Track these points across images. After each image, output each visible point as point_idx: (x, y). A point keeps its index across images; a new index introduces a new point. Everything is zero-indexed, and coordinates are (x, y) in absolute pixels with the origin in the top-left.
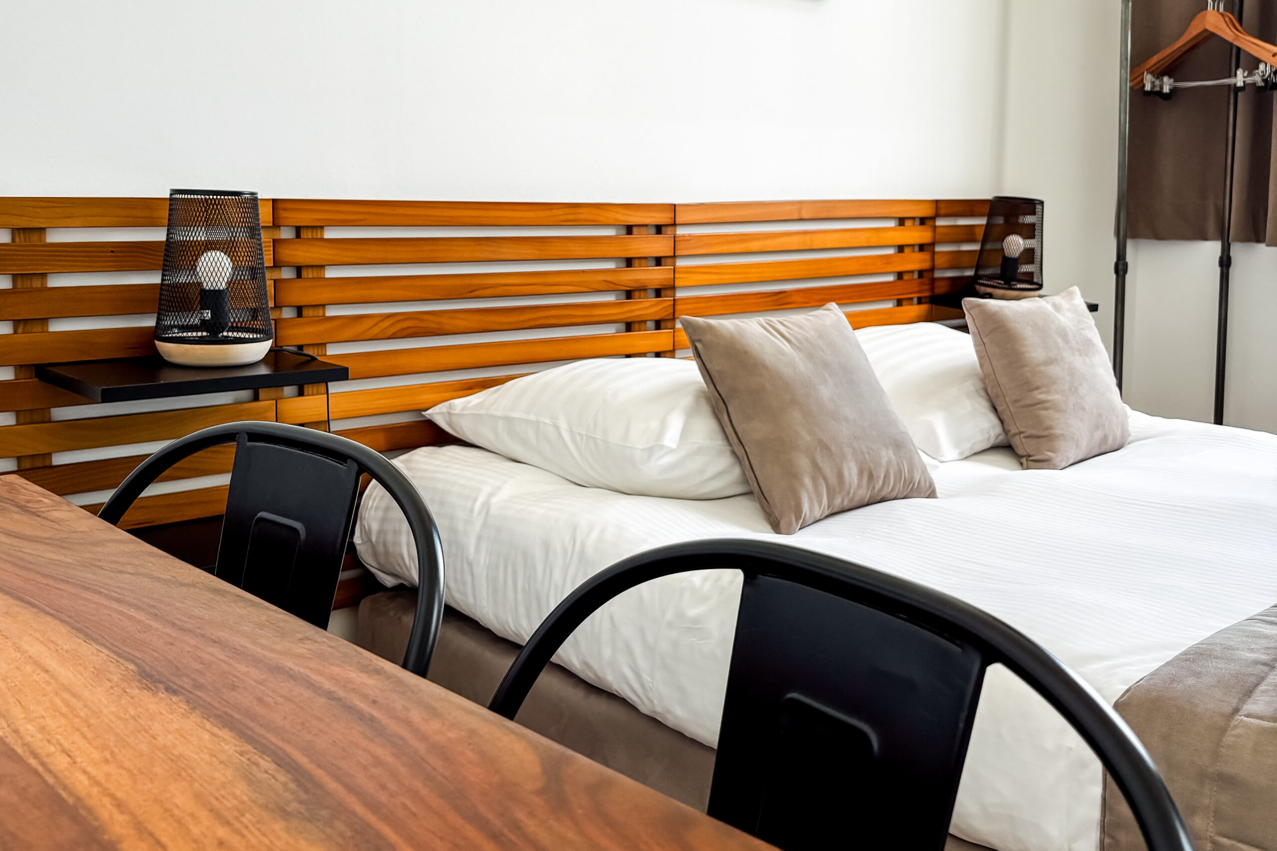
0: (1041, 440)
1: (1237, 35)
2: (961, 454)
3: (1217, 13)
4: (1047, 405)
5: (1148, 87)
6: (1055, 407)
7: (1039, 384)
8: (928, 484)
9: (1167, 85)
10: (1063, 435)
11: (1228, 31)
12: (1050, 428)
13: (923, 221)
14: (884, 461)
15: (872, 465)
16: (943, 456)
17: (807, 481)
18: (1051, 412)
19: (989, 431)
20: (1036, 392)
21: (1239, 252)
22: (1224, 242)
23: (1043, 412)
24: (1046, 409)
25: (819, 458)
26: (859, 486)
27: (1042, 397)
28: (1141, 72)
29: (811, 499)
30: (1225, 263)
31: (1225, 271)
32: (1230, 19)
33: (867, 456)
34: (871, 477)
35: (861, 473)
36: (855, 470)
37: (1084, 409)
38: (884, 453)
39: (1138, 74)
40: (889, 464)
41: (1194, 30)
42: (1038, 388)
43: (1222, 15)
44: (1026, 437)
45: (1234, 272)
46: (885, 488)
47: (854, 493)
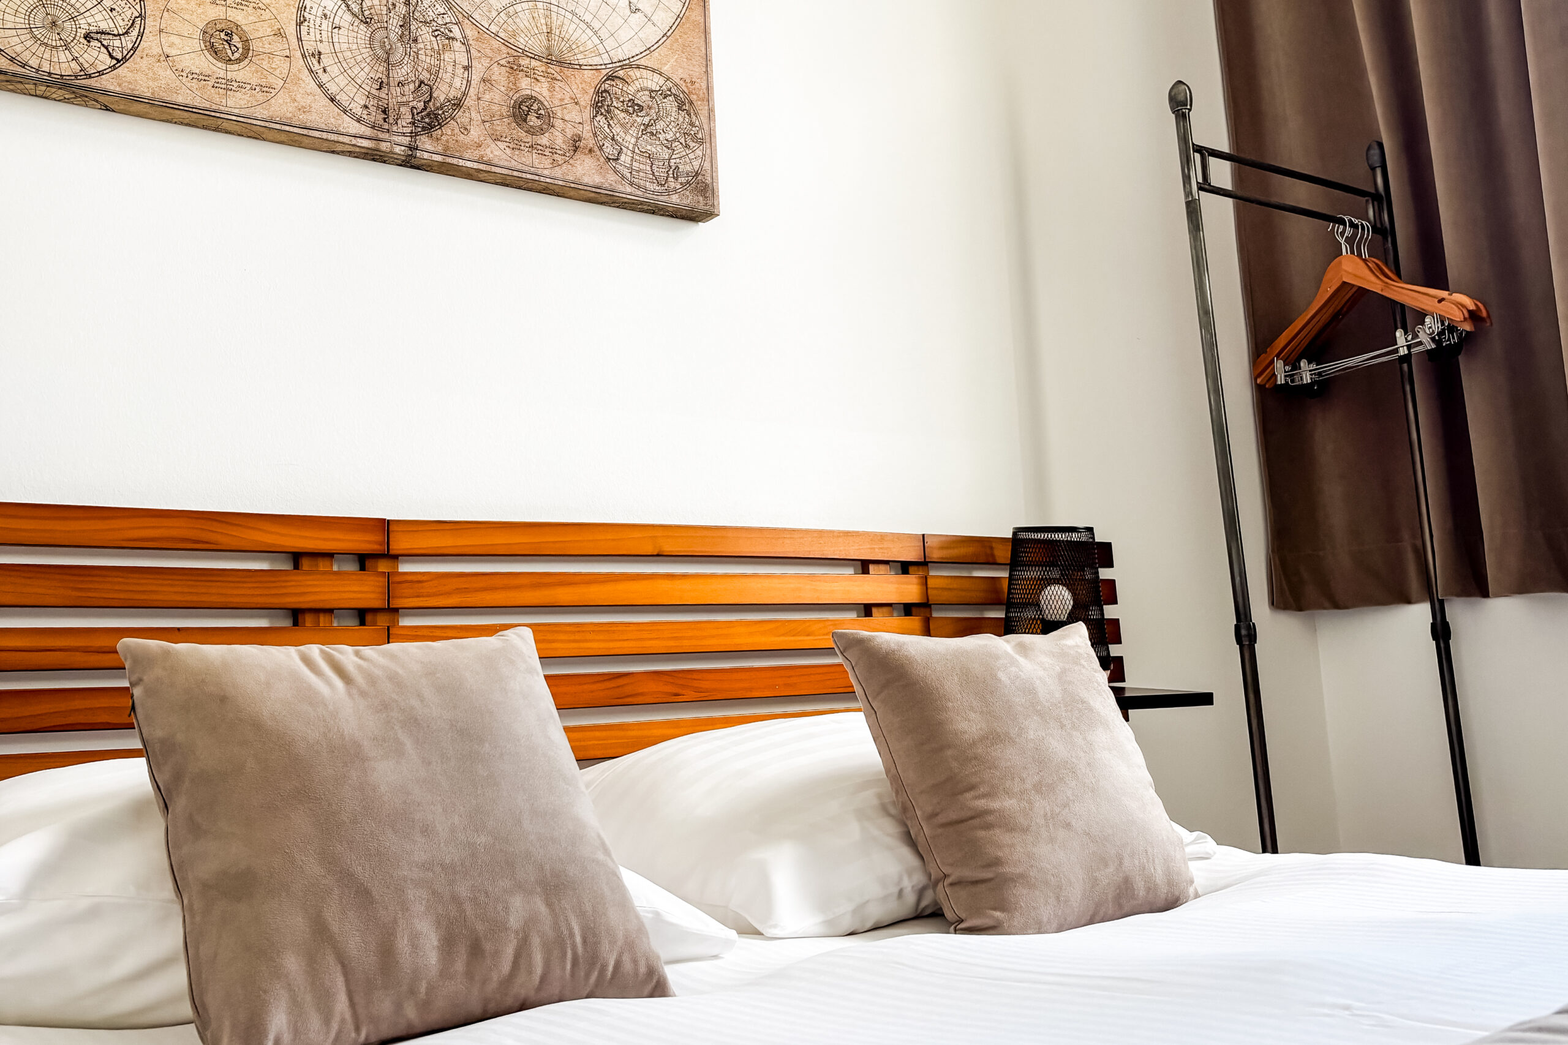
0: (981, 888)
1: (1387, 283)
2: (829, 923)
3: (1358, 260)
4: (990, 818)
5: (1281, 380)
6: (1009, 825)
7: (974, 780)
8: (643, 969)
9: (1307, 373)
10: (1022, 876)
11: (1373, 279)
12: (997, 862)
13: (905, 567)
14: (514, 921)
15: (480, 927)
16: (775, 926)
17: (292, 964)
18: (997, 831)
19: (900, 879)
20: (969, 795)
21: (1459, 612)
22: (1434, 604)
23: (981, 833)
24: (988, 827)
25: (331, 915)
26: (445, 973)
27: (982, 803)
28: (1270, 359)
29: (295, 1006)
30: (1441, 632)
31: (1442, 645)
32: (1377, 265)
33: (469, 908)
34: (476, 950)
35: (448, 944)
36: (431, 940)
37: (1068, 826)
38: (517, 902)
39: (1267, 361)
40: (531, 922)
41: (1328, 289)
42: (972, 787)
43: (1365, 261)
44: (952, 884)
45: (1455, 645)
46: (521, 978)
47: (431, 989)
